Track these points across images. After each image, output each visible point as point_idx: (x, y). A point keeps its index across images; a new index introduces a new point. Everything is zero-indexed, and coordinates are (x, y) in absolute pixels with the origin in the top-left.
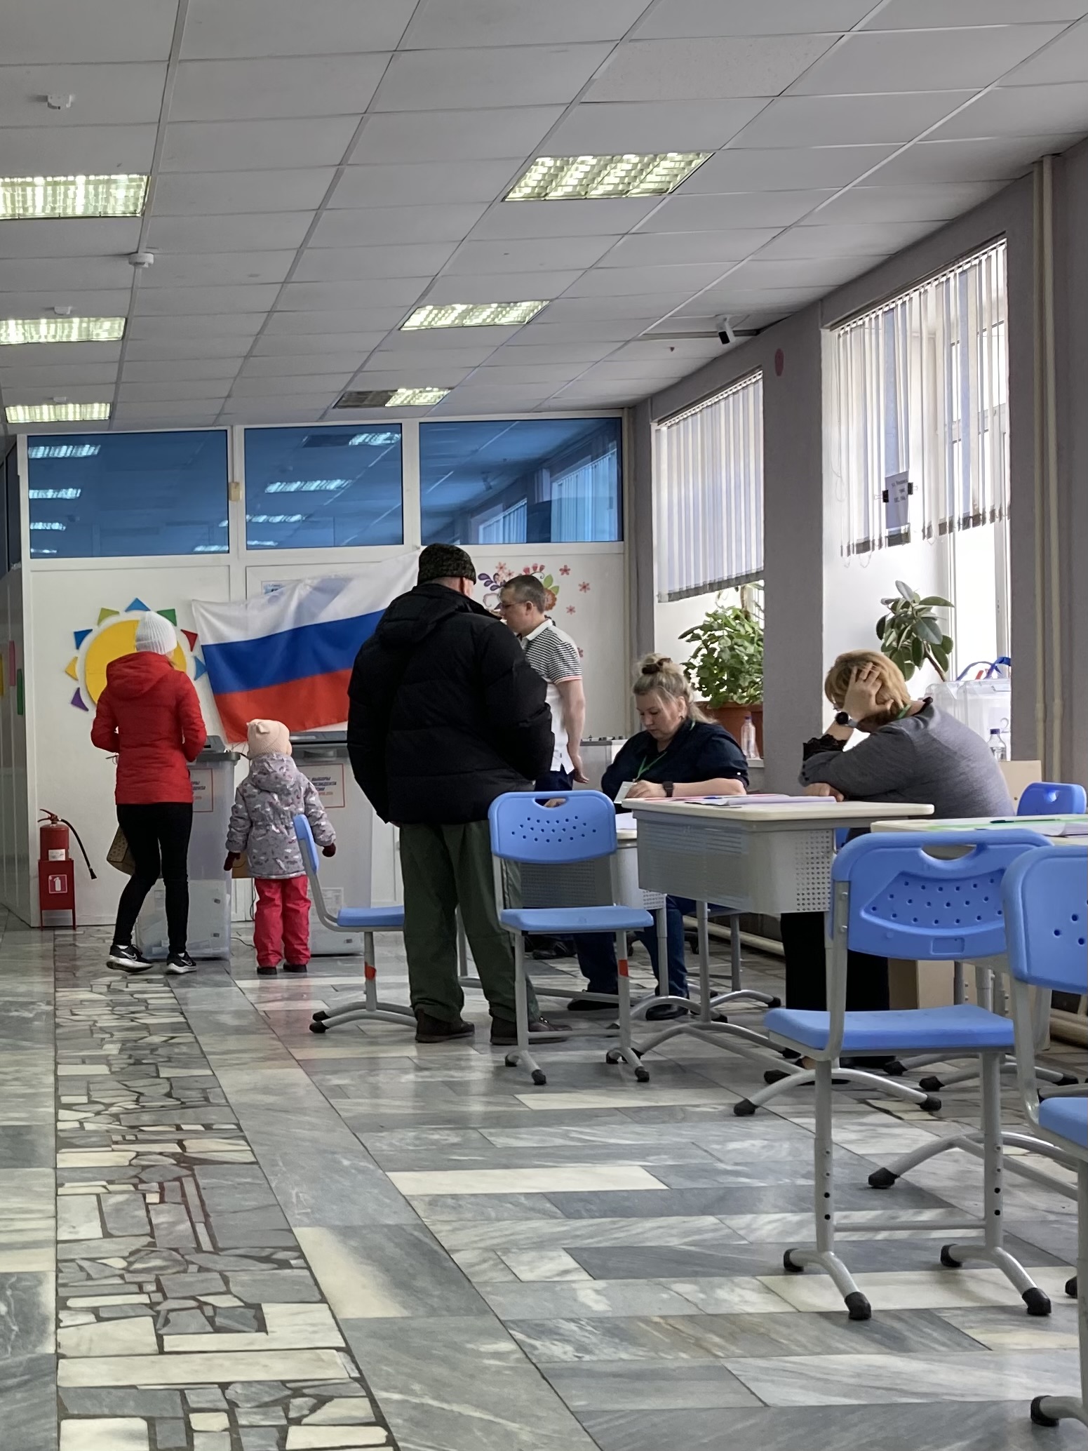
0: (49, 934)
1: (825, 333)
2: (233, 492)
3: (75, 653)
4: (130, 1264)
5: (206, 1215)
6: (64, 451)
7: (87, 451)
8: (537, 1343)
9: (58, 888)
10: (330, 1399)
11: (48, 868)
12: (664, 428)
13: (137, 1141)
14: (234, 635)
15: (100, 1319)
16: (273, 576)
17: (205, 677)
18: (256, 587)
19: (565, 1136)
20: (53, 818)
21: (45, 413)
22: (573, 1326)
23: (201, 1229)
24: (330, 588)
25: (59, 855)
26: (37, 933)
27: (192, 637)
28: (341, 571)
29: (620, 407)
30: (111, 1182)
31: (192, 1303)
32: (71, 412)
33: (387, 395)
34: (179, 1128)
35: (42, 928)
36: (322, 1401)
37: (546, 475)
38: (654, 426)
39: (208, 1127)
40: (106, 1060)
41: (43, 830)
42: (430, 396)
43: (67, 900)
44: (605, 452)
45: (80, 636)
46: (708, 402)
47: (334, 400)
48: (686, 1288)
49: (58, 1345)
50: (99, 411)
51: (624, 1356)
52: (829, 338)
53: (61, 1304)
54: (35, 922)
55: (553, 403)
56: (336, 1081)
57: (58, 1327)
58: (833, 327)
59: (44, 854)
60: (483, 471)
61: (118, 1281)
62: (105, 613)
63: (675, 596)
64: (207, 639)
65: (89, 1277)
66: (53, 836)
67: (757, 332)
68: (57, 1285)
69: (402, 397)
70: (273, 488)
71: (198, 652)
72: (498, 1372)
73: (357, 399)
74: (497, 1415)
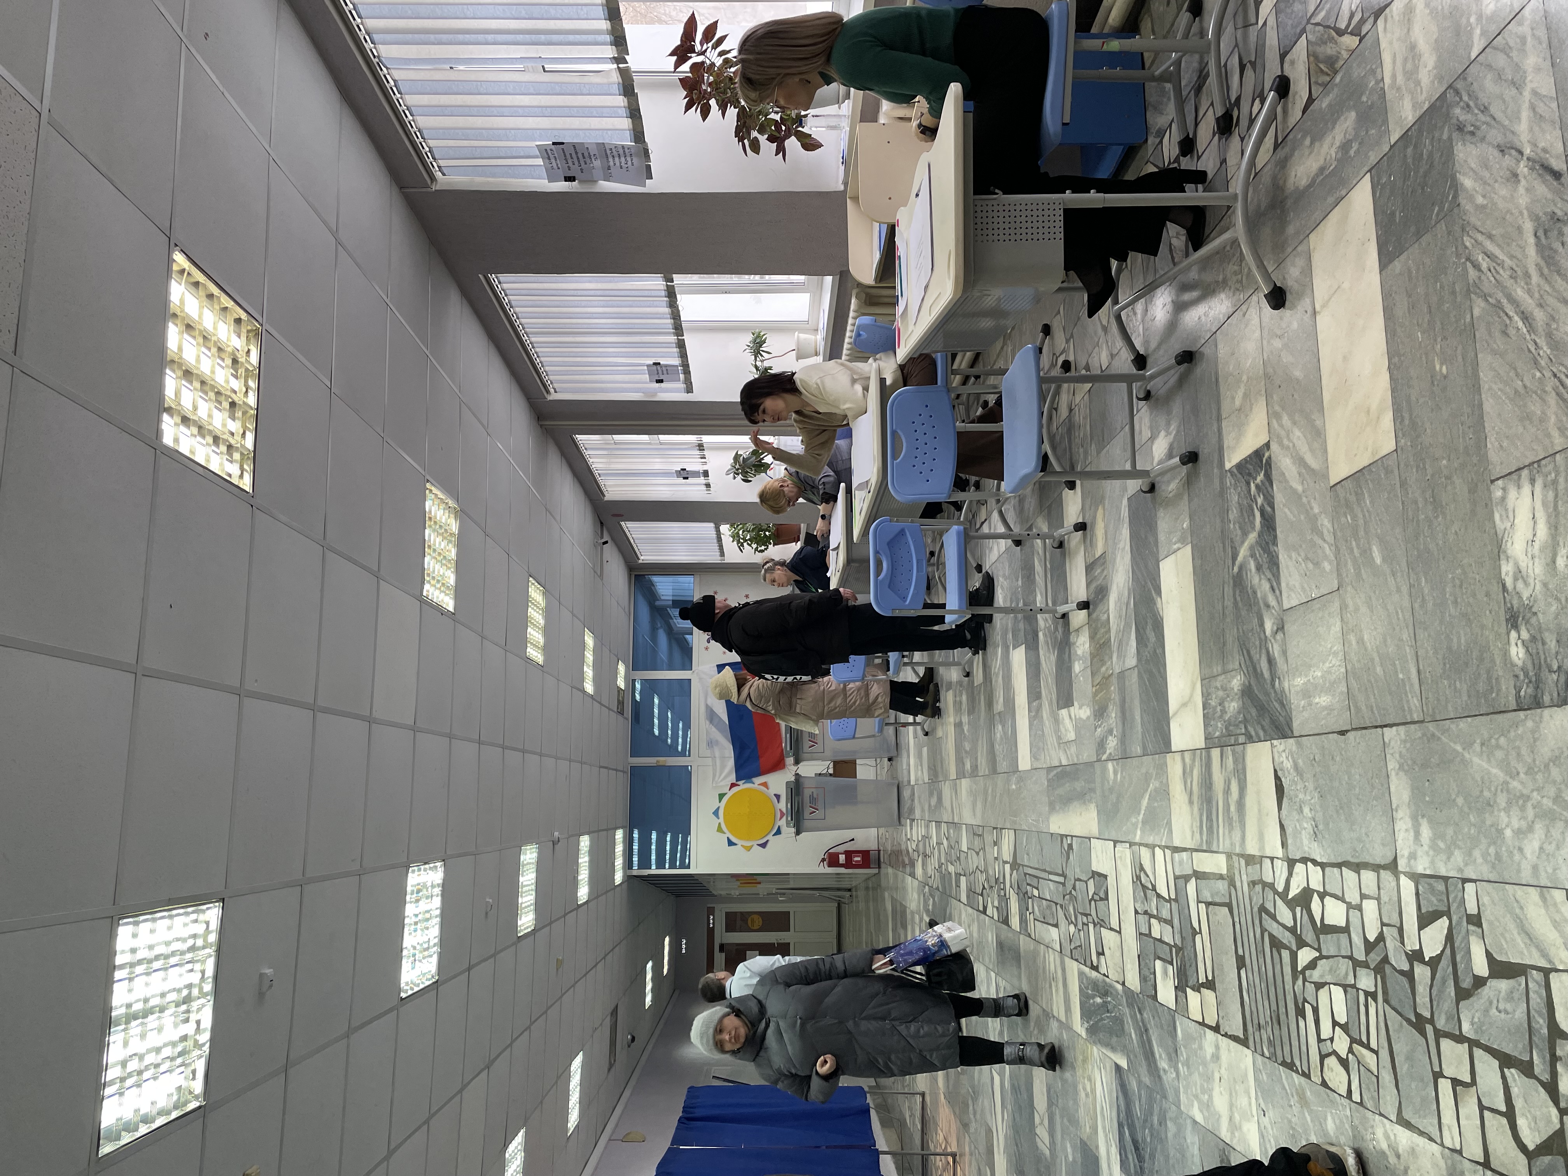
0: (883, 865)
1: (606, 499)
2: (661, 764)
3: (739, 846)
4: (1072, 922)
5: (1045, 871)
6: (636, 847)
7: (636, 835)
8: (1108, 752)
9: (859, 859)
10: (1141, 864)
11: (848, 864)
12: (642, 558)
13: (1004, 883)
14: (731, 763)
15: (1103, 954)
16: (704, 745)
17: (754, 779)
18: (708, 753)
19: (997, 676)
20: (823, 860)
21: (619, 862)
22: (1099, 730)
23: (1052, 877)
24: (711, 715)
25: (842, 858)
26: (883, 871)
27: (733, 785)
28: (703, 709)
29: (630, 576)
30: (1028, 910)
31: (1093, 903)
32: (619, 849)
33: (619, 689)
34: (996, 859)
35: (879, 867)
36: (1142, 869)
37: (657, 603)
38: (640, 561)
39: (995, 843)
40: (957, 875)
41: (829, 866)
42: (621, 668)
43: (865, 854)
44: (651, 581)
45: (731, 843)
46: (632, 541)
47: (620, 717)
48: (1077, 667)
49: (1118, 982)
50: (619, 835)
51: (1113, 715)
52: (608, 497)
53: (1095, 968)
54: (876, 871)
55: (627, 610)
56: (968, 766)
57: (1108, 977)
58: (604, 496)
59: (842, 866)
60: (654, 630)
61: (1082, 933)
62: (720, 830)
63: (722, 554)
64: (733, 778)
65: (1080, 946)
66: (832, 860)
67: (602, 523)
68: (1085, 965)
69: (621, 683)
70: (656, 732)
71: (740, 783)
72: (1123, 777)
73: (621, 703)
74: (1147, 790)
